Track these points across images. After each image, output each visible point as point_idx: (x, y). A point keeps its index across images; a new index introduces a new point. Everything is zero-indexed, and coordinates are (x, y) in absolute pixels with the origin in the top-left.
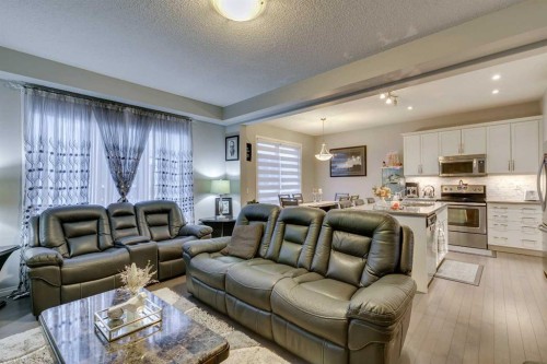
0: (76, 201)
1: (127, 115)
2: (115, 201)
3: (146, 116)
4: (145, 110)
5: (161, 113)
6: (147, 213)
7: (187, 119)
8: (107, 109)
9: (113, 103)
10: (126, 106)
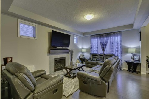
0: (96, 52)
1: (104, 36)
2: (102, 53)
3: (108, 35)
4: (108, 33)
5: (112, 33)
6: (106, 56)
7: (120, 32)
8: (100, 36)
9: (102, 34)
10: (104, 34)
